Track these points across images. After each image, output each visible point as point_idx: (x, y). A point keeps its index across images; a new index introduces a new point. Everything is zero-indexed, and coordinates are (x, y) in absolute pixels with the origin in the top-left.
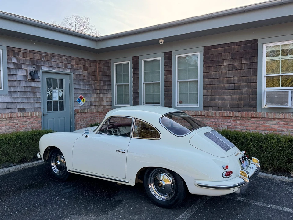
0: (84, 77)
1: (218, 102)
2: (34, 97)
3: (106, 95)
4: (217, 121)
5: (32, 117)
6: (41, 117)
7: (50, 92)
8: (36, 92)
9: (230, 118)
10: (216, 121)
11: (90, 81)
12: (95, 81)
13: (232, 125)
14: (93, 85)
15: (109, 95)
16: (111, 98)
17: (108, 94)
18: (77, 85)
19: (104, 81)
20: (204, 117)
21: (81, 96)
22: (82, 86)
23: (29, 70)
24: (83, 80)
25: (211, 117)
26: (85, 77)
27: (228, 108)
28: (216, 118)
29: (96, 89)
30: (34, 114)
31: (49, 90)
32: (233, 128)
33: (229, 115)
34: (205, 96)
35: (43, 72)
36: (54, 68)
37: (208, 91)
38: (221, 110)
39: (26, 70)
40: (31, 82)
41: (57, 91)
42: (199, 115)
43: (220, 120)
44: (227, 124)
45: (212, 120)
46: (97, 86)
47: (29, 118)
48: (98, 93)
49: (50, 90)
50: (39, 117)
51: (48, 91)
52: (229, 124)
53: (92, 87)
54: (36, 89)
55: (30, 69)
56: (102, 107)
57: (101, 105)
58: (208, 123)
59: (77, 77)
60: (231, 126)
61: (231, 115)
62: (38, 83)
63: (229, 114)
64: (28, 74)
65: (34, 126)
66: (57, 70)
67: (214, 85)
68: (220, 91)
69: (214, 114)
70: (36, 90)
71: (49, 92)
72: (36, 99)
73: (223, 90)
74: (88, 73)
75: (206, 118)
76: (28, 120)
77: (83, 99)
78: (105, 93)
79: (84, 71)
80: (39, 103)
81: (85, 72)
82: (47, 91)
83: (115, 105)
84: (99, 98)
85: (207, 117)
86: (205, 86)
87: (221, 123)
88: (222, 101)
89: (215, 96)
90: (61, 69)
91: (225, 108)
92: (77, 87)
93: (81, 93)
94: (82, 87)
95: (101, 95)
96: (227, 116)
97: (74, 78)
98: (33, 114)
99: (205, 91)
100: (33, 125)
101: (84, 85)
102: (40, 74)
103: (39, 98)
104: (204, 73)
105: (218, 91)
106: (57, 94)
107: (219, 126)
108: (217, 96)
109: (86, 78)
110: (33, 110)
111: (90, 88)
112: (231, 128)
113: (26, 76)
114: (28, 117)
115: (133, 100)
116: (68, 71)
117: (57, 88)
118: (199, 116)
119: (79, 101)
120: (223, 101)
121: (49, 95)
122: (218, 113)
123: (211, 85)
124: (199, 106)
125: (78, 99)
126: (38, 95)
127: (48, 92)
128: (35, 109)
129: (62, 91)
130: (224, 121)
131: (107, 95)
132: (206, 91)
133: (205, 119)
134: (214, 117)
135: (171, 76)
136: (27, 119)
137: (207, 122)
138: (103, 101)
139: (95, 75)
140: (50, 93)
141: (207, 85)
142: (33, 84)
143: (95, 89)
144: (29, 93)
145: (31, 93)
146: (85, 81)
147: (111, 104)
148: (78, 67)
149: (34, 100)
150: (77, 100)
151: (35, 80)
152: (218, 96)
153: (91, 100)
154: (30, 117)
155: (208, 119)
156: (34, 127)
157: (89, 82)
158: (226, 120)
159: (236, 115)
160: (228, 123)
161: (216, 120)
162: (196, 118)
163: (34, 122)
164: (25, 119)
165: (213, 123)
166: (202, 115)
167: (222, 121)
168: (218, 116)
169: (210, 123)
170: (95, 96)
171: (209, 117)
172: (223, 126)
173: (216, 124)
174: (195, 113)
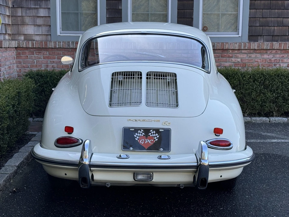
1: (273, 28)
3: (33, 13)
4: (273, 58)
10: (272, 57)
15: (42, 12)
16: (48, 19)
20: (252, 51)
25: (265, 52)
27: (286, 37)
28: (271, 53)
34: (251, 19)
37: (257, 10)
42: (246, 48)
43: (278, 56)
44: (288, 61)
45: (266, 56)
48: (10, 6)
56: (22, 38)
57: (19, 34)
58: (259, 61)
67: (266, 2)
68: (277, 10)
69: (270, 47)
73: (281, 11)
75: (256, 53)
78: (30, 9)
83: (59, 34)
84: (14, 18)
87: (279, 60)
88: (278, 27)
89: (268, 19)
91: (284, 37)
95: (19, 12)
99: (252, 10)
105: (273, 10)
107: (275, 65)
108: (270, 19)
118: (243, 51)
120: (280, 27)
122: (276, 45)
123: (263, 2)
124: (240, 35)
130: (283, 56)
131: (38, 12)
132: (254, 10)
133: (253, 56)
134: (269, 52)
137: (256, 60)
138: (24, 24)
141: (255, 0)
147: (49, 30)
152: (272, 19)
153: (5, 20)
155: (259, 55)
158: (286, 55)
161: (271, 56)
162: (239, 53)
165: (266, 61)
166: (250, 48)
167: (280, 57)
168: (275, 48)
169: (261, 61)
170: (8, 14)
171: (260, 52)
172: (281, 65)
173: (271, 62)
174: (240, 46)
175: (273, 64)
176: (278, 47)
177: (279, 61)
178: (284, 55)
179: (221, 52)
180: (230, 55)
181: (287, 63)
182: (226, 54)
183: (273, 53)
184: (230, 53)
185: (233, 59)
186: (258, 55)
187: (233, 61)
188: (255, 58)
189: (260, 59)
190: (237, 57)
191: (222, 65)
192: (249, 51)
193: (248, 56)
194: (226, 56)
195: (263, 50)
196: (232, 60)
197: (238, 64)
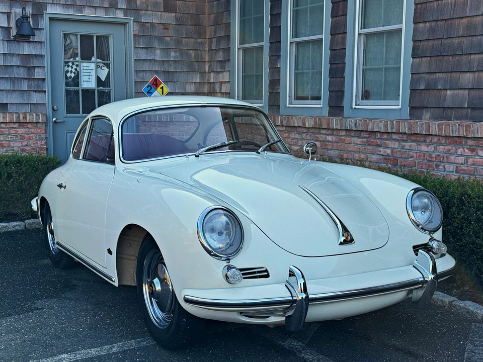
0: (165, 29)
1: (443, 92)
2: (28, 79)
3: (220, 77)
4: (434, 151)
5: (21, 124)
6: (44, 125)
7: (74, 67)
8: (34, 67)
9: (464, 141)
10: (433, 149)
11: (184, 40)
12: (199, 40)
13: (467, 162)
14: (191, 52)
15: (225, 77)
16: (228, 85)
17: (225, 73)
18: (145, 51)
19: (219, 40)
20: (405, 137)
21: (156, 79)
22: (158, 52)
23: (16, 15)
24: (161, 39)
25: (422, 139)
26: (168, 29)
27: (464, 111)
28: (431, 141)
29: (200, 61)
30: (25, 118)
31: (73, 64)
32: (469, 170)
33: (459, 131)
34: (415, 75)
35: (51, 19)
36: (81, 8)
37: (424, 59)
38: (449, 119)
39: (8, 15)
40: (21, 43)
41: (92, 66)
42: (394, 131)
43: (441, 148)
44: (457, 161)
45: (424, 148)
46: (203, 52)
47: (14, 126)
48: (207, 71)
49: (76, 64)
50: (39, 125)
51: (70, 64)
52: (461, 160)
53: (189, 56)
54: (35, 61)
55: (17, 11)
58: (415, 155)
59: (143, 32)
60: (464, 167)
61: (463, 133)
62: (38, 46)
63: (459, 129)
64: (13, 24)
65: (26, 145)
66: (88, 13)
67: (436, 42)
68: (451, 58)
69: (426, 130)
70: (35, 63)
71: (72, 68)
72: (34, 83)
73: (457, 58)
74: (177, 19)
76: (12, 131)
77: (162, 88)
78: (218, 73)
79: (166, 14)
80: (43, 94)
81: (169, 18)
82: (68, 66)
84: (209, 85)
85: (413, 138)
86: (417, 44)
88: (452, 91)
89: (437, 74)
90: (98, 9)
92: (143, 55)
93: (156, 72)
94: (158, 55)
95: (212, 78)
96: (454, 135)
97: (137, 33)
98: (23, 118)
99: (415, 60)
100: (24, 144)
101: (166, 50)
102: (44, 23)
103: (40, 82)
104: (415, 4)
105: (445, 58)
106: (93, 73)
107: (437, 166)
108: (441, 75)
109: (171, 32)
110: (28, 109)
111: (182, 57)
112: (465, 172)
113: (7, 29)
114: (12, 125)
115: (269, 88)
116: (120, 15)
117: (93, 59)
118: (394, 136)
119: (148, 92)
121: (73, 75)
123: (431, 43)
124: (399, 106)
125: (148, 87)
126: (38, 74)
127: (70, 69)
128: (32, 106)
129: (108, 66)
130: (450, 150)
131: (223, 78)
132: (418, 60)
133: (407, 145)
134: (428, 140)
135: (344, 17)
136: (11, 128)
137: (411, 154)
139: (198, 24)
140: (76, 69)
141: (421, 41)
142: (26, 49)
143: (197, 62)
144: (16, 70)
145: (22, 70)
146: (168, 39)
148: (147, 6)
149: (29, 86)
150: (144, 88)
151: (31, 39)
152: (443, 75)
153: (185, 89)
154: (16, 126)
156: (28, 148)
157: (178, 42)
158: (454, 148)
159: (474, 134)
160: (458, 155)
161: (431, 148)
162: (389, 140)
163: (27, 136)
164: (4, 128)
165: (424, 156)
166: (399, 131)
167: (445, 151)
168: (433, 134)
169: (418, 156)
170: (198, 81)
171: (415, 138)
172: (446, 166)
173: (431, 161)
174: (386, 126)
175: (435, 163)
176: (437, 130)
177: (443, 159)
178: (450, 147)
179: (367, 136)
180: (378, 141)
181: (455, 163)
182: (373, 140)
183: (435, 143)
184: (378, 139)
185: (381, 149)
186: (414, 144)
187: (381, 153)
188: (409, 149)
189: (416, 153)
190: (387, 147)
191: (369, 160)
192: (401, 136)
193: (401, 145)
194: (373, 142)
195: (420, 136)
196: (380, 151)
197: (388, 159)
